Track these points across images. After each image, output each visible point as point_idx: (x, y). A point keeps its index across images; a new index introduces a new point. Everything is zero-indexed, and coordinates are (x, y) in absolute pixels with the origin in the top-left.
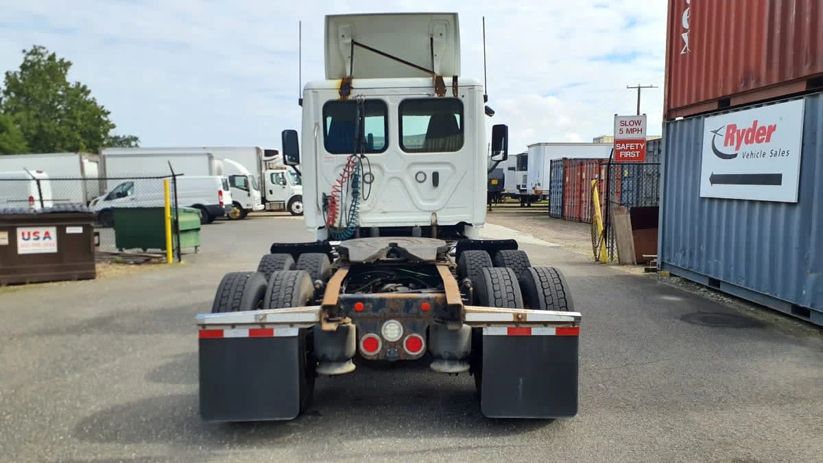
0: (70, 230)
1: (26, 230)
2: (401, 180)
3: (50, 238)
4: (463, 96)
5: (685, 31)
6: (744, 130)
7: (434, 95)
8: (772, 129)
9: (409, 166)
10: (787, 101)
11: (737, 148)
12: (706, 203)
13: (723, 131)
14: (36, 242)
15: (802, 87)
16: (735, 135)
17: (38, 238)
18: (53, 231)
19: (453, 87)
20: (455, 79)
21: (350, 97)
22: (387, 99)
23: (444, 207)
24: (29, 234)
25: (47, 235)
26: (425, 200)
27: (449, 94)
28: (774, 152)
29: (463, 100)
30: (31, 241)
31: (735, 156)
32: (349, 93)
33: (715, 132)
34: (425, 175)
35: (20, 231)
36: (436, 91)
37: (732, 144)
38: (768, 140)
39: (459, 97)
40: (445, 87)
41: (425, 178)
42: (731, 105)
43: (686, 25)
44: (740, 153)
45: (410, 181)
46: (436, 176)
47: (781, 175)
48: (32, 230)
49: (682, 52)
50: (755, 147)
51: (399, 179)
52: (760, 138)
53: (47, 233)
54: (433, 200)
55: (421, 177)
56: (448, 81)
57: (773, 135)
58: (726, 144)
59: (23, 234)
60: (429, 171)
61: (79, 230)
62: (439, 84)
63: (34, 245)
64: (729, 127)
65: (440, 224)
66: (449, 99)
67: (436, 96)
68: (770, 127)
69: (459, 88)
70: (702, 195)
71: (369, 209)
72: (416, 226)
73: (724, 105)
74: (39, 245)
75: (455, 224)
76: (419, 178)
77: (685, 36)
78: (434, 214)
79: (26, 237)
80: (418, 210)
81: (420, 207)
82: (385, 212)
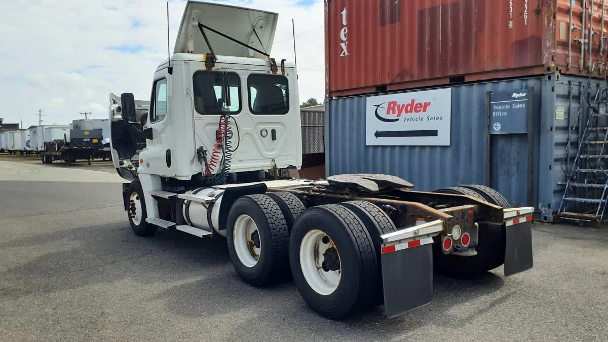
2: (252, 135)
4: (288, 75)
5: (343, 42)
6: (403, 105)
8: (427, 104)
9: (256, 125)
10: (437, 89)
11: (399, 115)
12: (371, 149)
13: (386, 106)
15: (447, 81)
16: (396, 107)
19: (281, 67)
20: (283, 61)
22: (239, 72)
23: (279, 155)
26: (268, 150)
27: (279, 72)
28: (430, 118)
29: (288, 78)
31: (397, 120)
32: (213, 66)
33: (378, 106)
34: (267, 132)
36: (271, 69)
37: (394, 112)
38: (425, 110)
39: (286, 75)
40: (277, 67)
41: (267, 134)
42: (387, 90)
43: (343, 38)
44: (401, 118)
45: (257, 137)
46: (273, 132)
47: (437, 130)
49: (342, 55)
50: (414, 115)
52: (418, 109)
54: (272, 150)
55: (264, 133)
56: (278, 62)
57: (428, 108)
58: (388, 113)
60: (270, 128)
62: (273, 64)
64: (390, 103)
65: (277, 168)
66: (280, 76)
67: (271, 73)
68: (425, 103)
69: (285, 68)
70: (367, 144)
72: (261, 170)
73: (382, 90)
75: (286, 167)
77: (343, 45)
78: (273, 160)
80: (263, 158)
81: (264, 155)
82: (241, 161)
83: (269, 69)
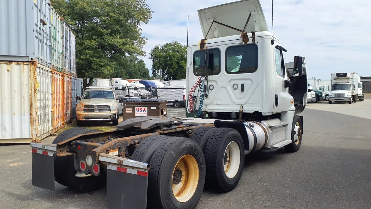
0: (152, 108)
1: (138, 108)
2: (226, 88)
3: (145, 111)
4: (258, 42)
7: (242, 43)
9: (230, 81)
14: (141, 112)
17: (141, 111)
18: (146, 108)
20: (253, 33)
21: (204, 48)
22: (220, 47)
23: (246, 103)
24: (139, 109)
25: (144, 110)
26: (237, 98)
27: (250, 42)
29: (258, 44)
30: (139, 112)
32: (204, 47)
34: (237, 85)
35: (136, 108)
36: (243, 41)
39: (256, 43)
40: (248, 38)
41: (238, 87)
45: (230, 89)
46: (243, 86)
48: (140, 108)
51: (224, 87)
53: (144, 109)
54: (241, 99)
56: (250, 35)
59: (137, 109)
60: (239, 83)
61: (155, 108)
62: (245, 37)
63: (140, 113)
65: (244, 112)
67: (244, 43)
69: (255, 38)
71: (211, 103)
72: (233, 112)
74: (141, 113)
75: (252, 112)
76: (234, 88)
78: (242, 106)
79: (138, 110)
80: (234, 104)
81: (234, 102)
82: (218, 105)
83: (241, 41)
